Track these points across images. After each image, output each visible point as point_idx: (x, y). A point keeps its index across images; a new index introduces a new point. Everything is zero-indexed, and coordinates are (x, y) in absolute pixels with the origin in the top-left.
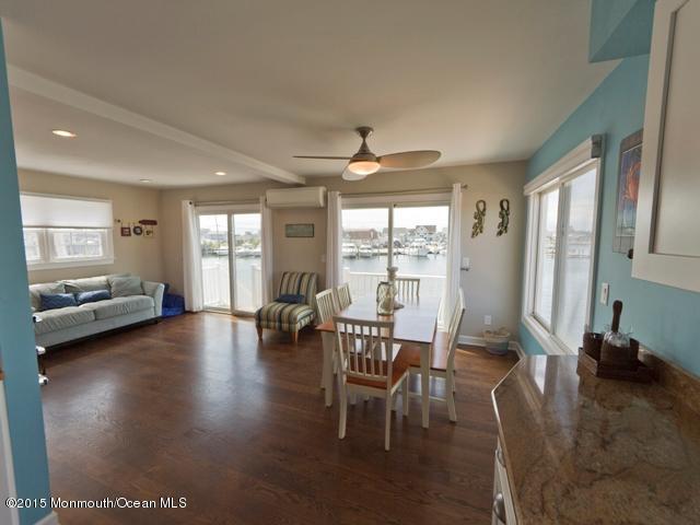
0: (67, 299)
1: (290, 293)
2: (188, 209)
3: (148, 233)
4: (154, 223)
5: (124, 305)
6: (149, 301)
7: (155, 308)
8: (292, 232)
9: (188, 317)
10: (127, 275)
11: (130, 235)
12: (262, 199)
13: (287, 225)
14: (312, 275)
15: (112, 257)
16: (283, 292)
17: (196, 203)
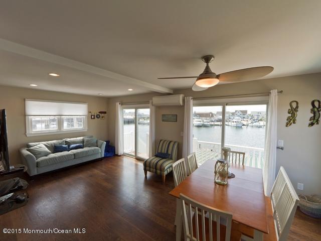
0: (65, 147)
1: (163, 151)
2: (119, 106)
3: (102, 117)
4: (105, 113)
5: (87, 152)
6: (98, 150)
7: (101, 152)
8: (165, 118)
9: (116, 157)
10: (91, 137)
11: (94, 118)
12: (150, 101)
13: (163, 115)
14: (175, 142)
15: (87, 128)
16: (159, 151)
17: (122, 104)
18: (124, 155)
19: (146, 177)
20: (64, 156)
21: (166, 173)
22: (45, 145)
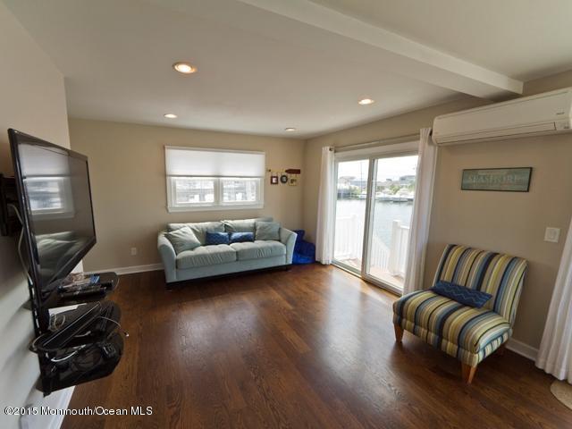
0: (223, 237)
1: (461, 282)
2: (328, 155)
3: (292, 181)
4: (298, 172)
5: (259, 250)
6: (282, 249)
7: (286, 255)
8: (471, 181)
10: (269, 220)
11: (277, 183)
13: (465, 170)
14: (513, 260)
15: (263, 203)
17: (336, 149)
18: (335, 265)
19: (399, 343)
20: (220, 253)
21: (479, 357)
22: (193, 229)
